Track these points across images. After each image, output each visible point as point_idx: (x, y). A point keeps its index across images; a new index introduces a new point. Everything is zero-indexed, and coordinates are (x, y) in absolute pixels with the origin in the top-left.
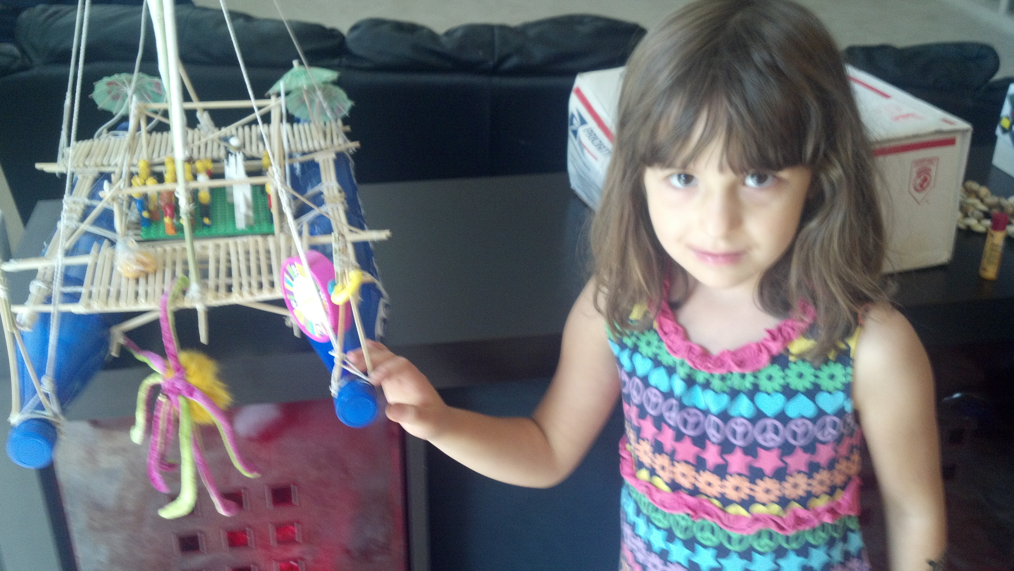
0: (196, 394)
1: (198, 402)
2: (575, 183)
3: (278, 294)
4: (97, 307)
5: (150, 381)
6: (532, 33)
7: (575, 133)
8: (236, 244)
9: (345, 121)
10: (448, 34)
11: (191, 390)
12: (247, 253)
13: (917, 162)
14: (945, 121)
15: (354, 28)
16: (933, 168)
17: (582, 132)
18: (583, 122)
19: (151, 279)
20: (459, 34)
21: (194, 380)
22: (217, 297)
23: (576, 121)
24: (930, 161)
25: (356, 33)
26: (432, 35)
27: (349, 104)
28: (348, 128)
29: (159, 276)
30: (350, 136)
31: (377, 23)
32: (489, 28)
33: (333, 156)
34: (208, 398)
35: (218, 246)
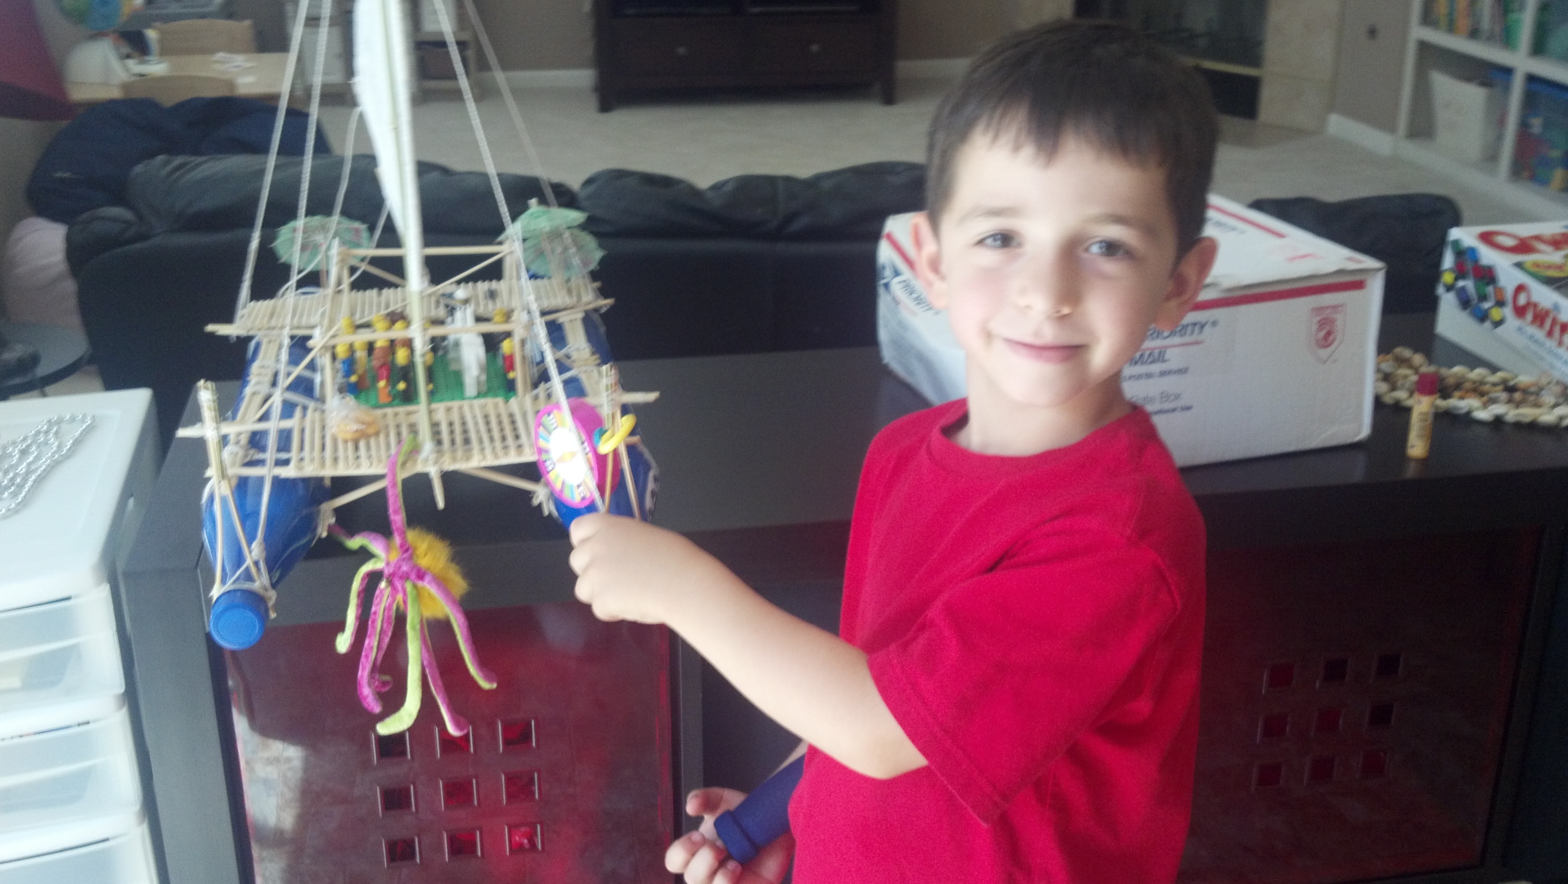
0: (428, 578)
1: (428, 587)
2: (888, 355)
3: (528, 457)
4: (310, 470)
5: (368, 567)
6: (827, 185)
7: (887, 286)
8: (471, 407)
9: (594, 276)
10: (716, 187)
11: (421, 575)
12: (486, 417)
13: (1318, 310)
14: (1350, 259)
15: (589, 182)
16: (1339, 317)
17: (896, 285)
18: (897, 273)
19: (373, 441)
20: (729, 188)
21: (424, 562)
22: (454, 460)
23: (888, 273)
24: (1335, 308)
25: (591, 189)
26: (694, 192)
27: (598, 255)
28: (597, 284)
29: (382, 437)
30: (603, 292)
31: (620, 175)
32: (771, 181)
33: (580, 315)
34: (441, 583)
35: (449, 410)
